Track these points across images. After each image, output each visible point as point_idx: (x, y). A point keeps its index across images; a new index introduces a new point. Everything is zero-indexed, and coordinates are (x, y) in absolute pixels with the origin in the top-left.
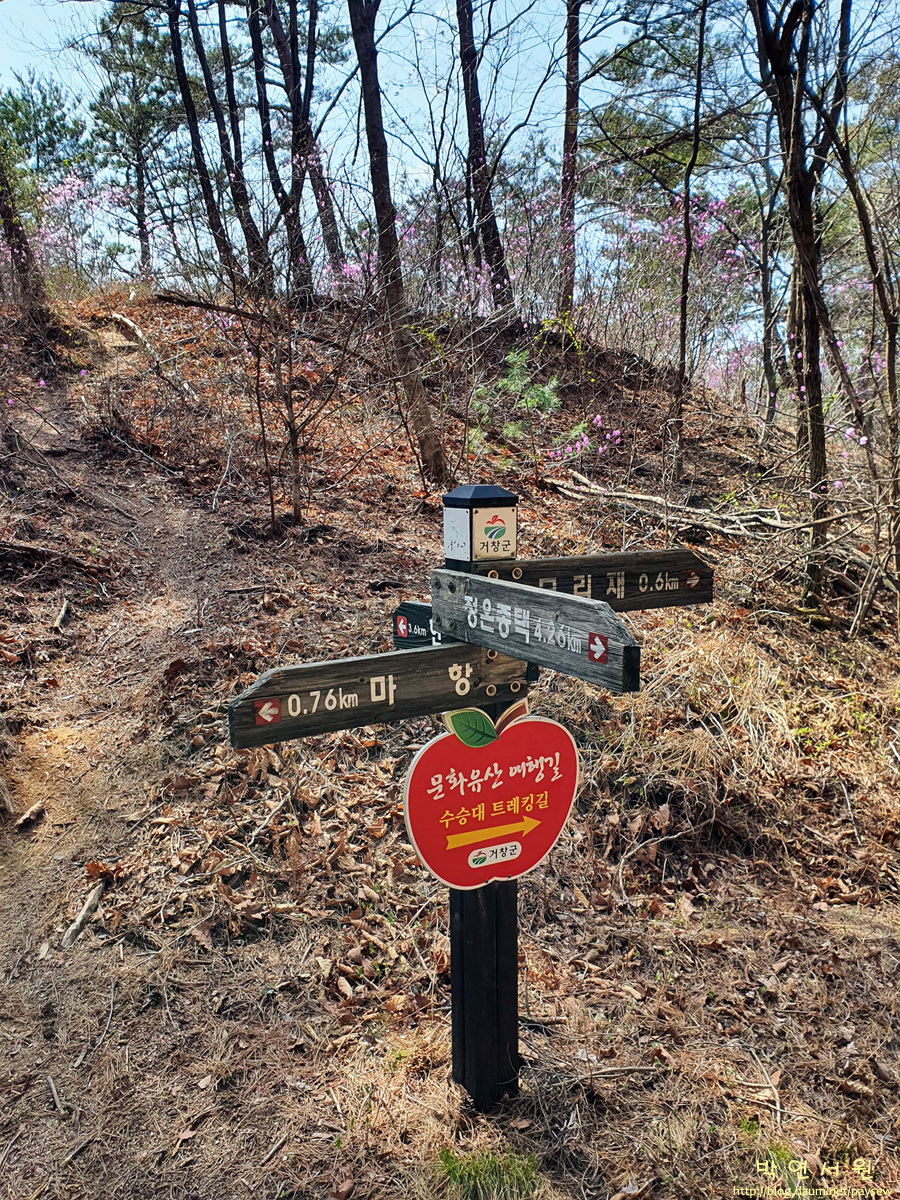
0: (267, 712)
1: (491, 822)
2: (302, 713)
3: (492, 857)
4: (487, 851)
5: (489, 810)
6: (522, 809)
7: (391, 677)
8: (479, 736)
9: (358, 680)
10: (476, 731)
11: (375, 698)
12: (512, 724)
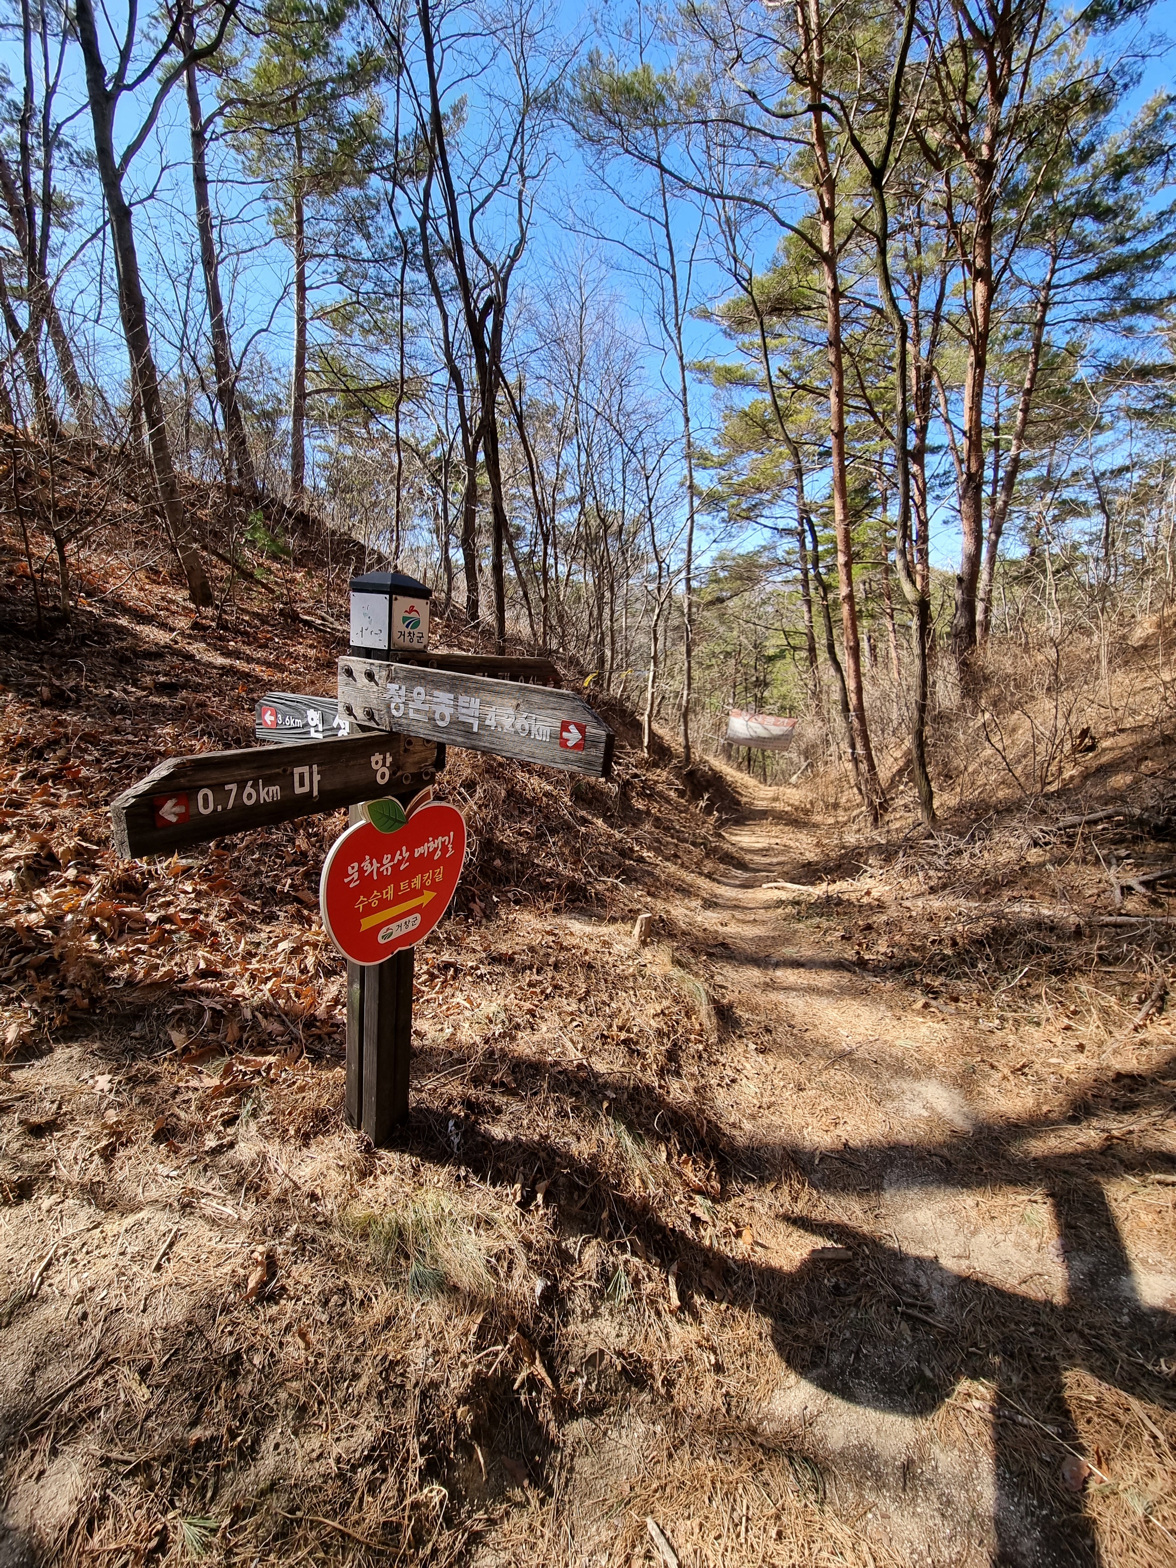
0: (170, 811)
1: (399, 899)
2: (215, 810)
3: (397, 931)
4: (393, 926)
5: (397, 889)
6: (423, 885)
7: (315, 767)
8: (391, 822)
9: (280, 770)
10: (389, 818)
11: (298, 790)
12: (419, 809)
